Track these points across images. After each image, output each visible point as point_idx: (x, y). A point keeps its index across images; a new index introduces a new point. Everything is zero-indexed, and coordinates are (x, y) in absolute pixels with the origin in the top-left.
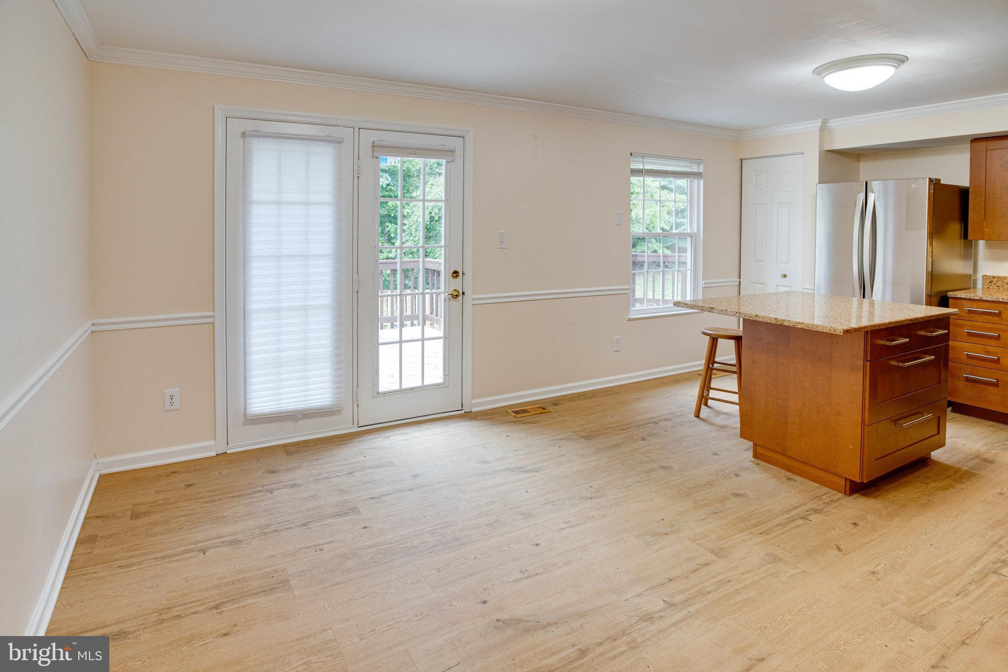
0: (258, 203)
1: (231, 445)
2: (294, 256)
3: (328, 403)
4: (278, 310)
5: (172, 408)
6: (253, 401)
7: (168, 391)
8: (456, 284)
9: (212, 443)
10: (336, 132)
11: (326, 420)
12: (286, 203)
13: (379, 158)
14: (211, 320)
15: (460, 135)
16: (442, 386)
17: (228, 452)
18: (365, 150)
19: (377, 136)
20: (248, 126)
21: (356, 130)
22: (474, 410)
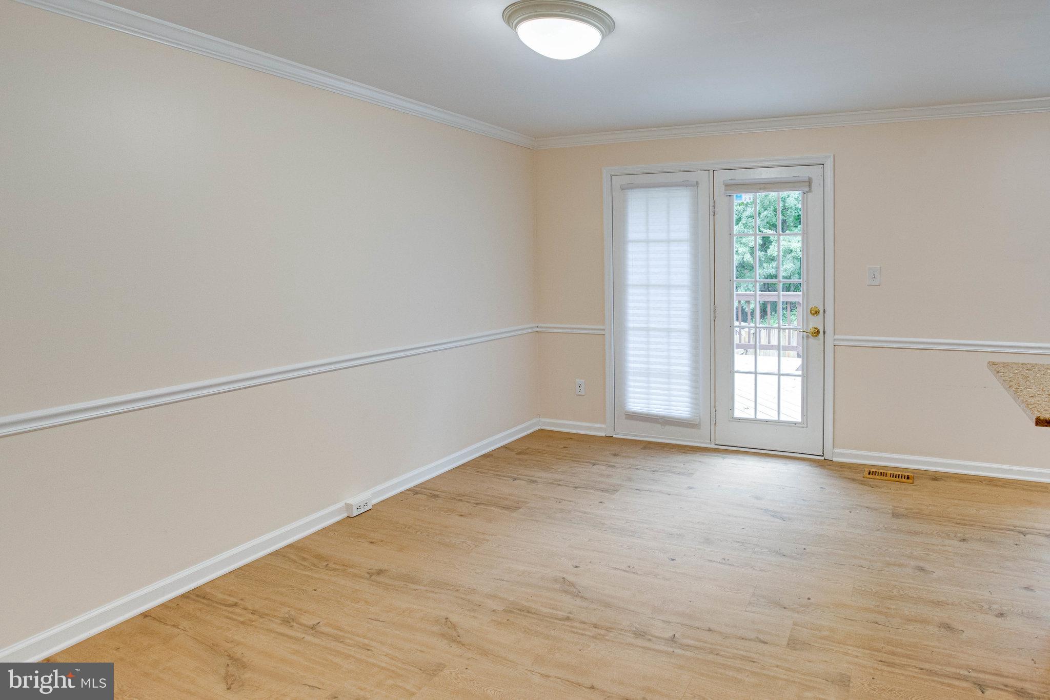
0: (632, 241)
1: (617, 431)
2: (660, 286)
3: (688, 415)
4: (648, 330)
5: (580, 393)
6: (632, 400)
7: (578, 381)
8: (816, 322)
9: (603, 426)
10: (692, 177)
11: (689, 430)
12: (674, 241)
13: (733, 196)
14: (602, 332)
15: (819, 163)
16: (799, 425)
17: (614, 436)
18: (720, 189)
19: (727, 176)
20: (626, 180)
21: (711, 172)
22: (835, 459)
